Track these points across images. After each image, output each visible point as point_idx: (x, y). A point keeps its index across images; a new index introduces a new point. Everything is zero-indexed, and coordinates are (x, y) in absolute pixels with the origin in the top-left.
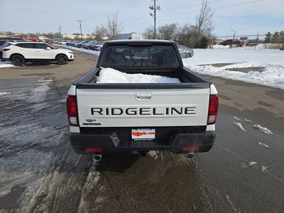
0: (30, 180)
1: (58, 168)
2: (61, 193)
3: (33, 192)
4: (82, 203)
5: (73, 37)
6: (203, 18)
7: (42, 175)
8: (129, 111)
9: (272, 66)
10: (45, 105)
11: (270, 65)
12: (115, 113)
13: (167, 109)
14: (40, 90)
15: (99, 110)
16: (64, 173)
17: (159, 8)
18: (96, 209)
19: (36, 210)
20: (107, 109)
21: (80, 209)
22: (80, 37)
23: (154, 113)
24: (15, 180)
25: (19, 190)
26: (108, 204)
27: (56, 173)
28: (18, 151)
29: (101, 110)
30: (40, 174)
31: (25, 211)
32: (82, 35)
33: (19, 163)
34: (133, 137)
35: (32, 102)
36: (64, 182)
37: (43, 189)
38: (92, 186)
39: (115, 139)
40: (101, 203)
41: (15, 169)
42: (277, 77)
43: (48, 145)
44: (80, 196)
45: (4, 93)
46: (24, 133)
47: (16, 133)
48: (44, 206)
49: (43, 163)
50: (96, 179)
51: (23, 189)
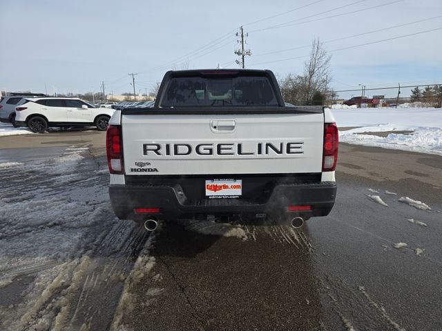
0: (44, 268)
1: (90, 252)
2: (92, 283)
3: (48, 281)
4: (125, 296)
5: (122, 98)
6: (315, 66)
7: (64, 260)
8: (202, 149)
9: (425, 129)
10: (75, 177)
11: (420, 128)
12: (179, 152)
13: (260, 146)
14: (68, 160)
15: (156, 147)
16: (99, 259)
17: (249, 53)
18: (148, 304)
19: (50, 305)
20: (168, 146)
21: (121, 304)
22: (133, 98)
23: (240, 152)
24: (20, 267)
25: (25, 280)
26: (166, 297)
27: (85, 258)
28: (29, 232)
29: (159, 147)
30: (60, 260)
31: (32, 306)
32: (135, 95)
33: (29, 245)
34: (208, 193)
35: (54, 173)
36: (99, 270)
37: (63, 277)
38: (142, 275)
39: (180, 195)
40: (155, 297)
41: (22, 254)
42: (433, 141)
43: (75, 224)
44: (123, 287)
45: (14, 163)
46: (40, 209)
47: (28, 209)
48: (63, 300)
49: (66, 245)
50: (150, 266)
51: (33, 279)
